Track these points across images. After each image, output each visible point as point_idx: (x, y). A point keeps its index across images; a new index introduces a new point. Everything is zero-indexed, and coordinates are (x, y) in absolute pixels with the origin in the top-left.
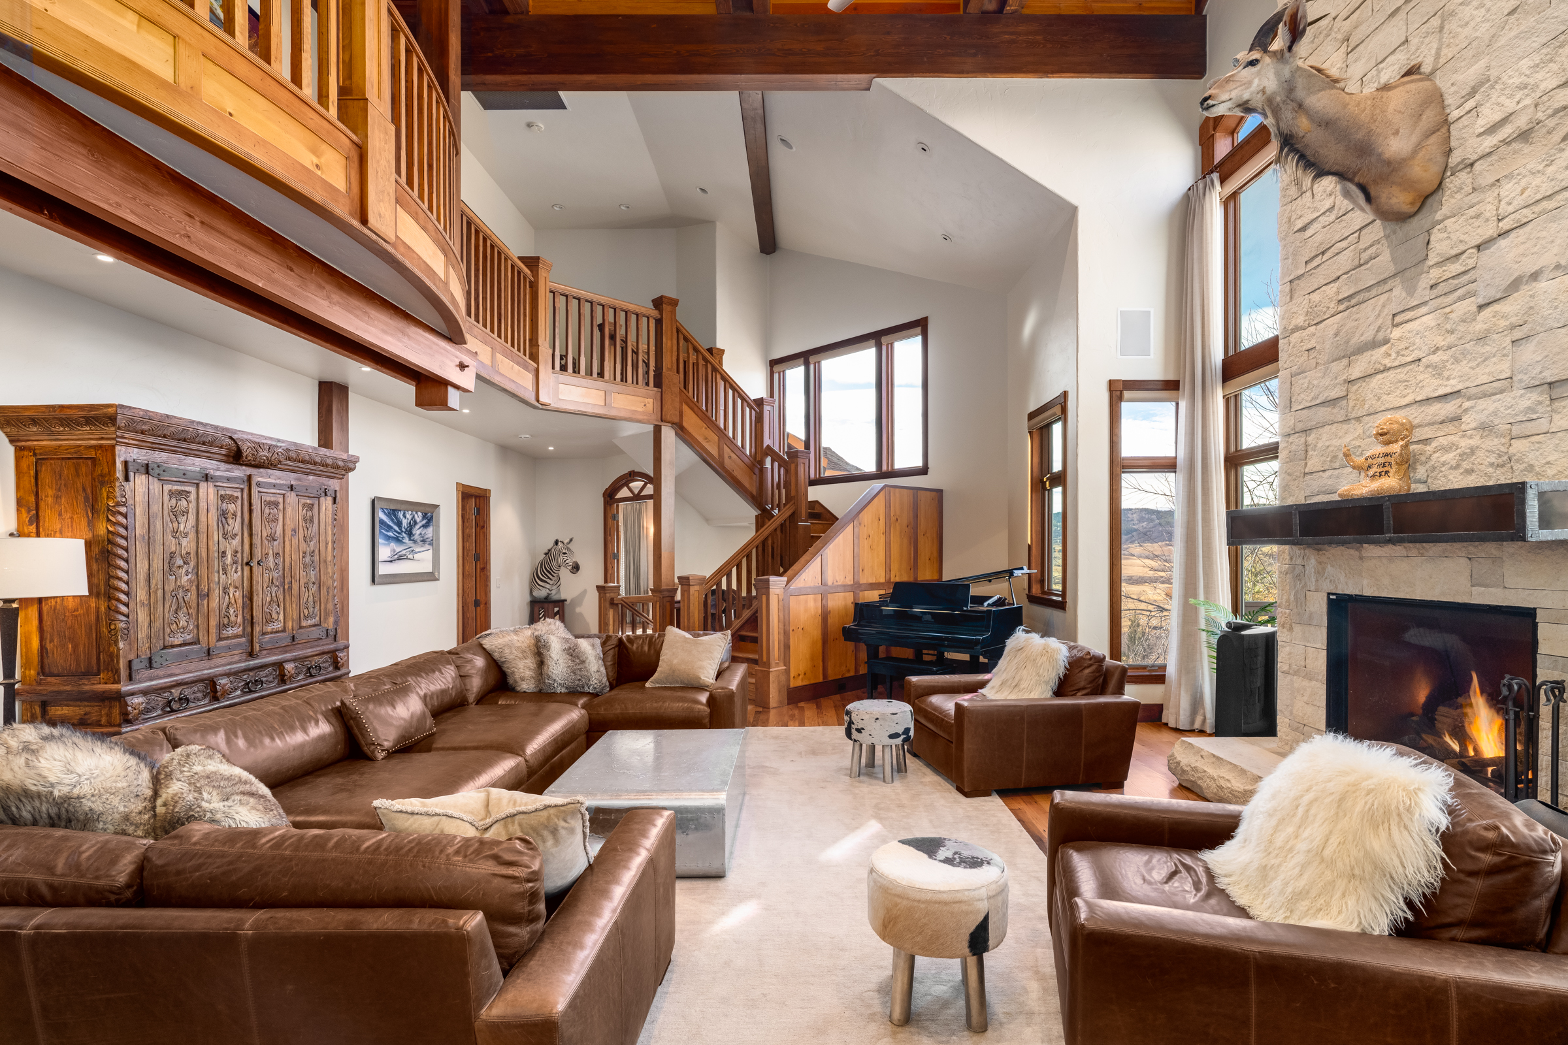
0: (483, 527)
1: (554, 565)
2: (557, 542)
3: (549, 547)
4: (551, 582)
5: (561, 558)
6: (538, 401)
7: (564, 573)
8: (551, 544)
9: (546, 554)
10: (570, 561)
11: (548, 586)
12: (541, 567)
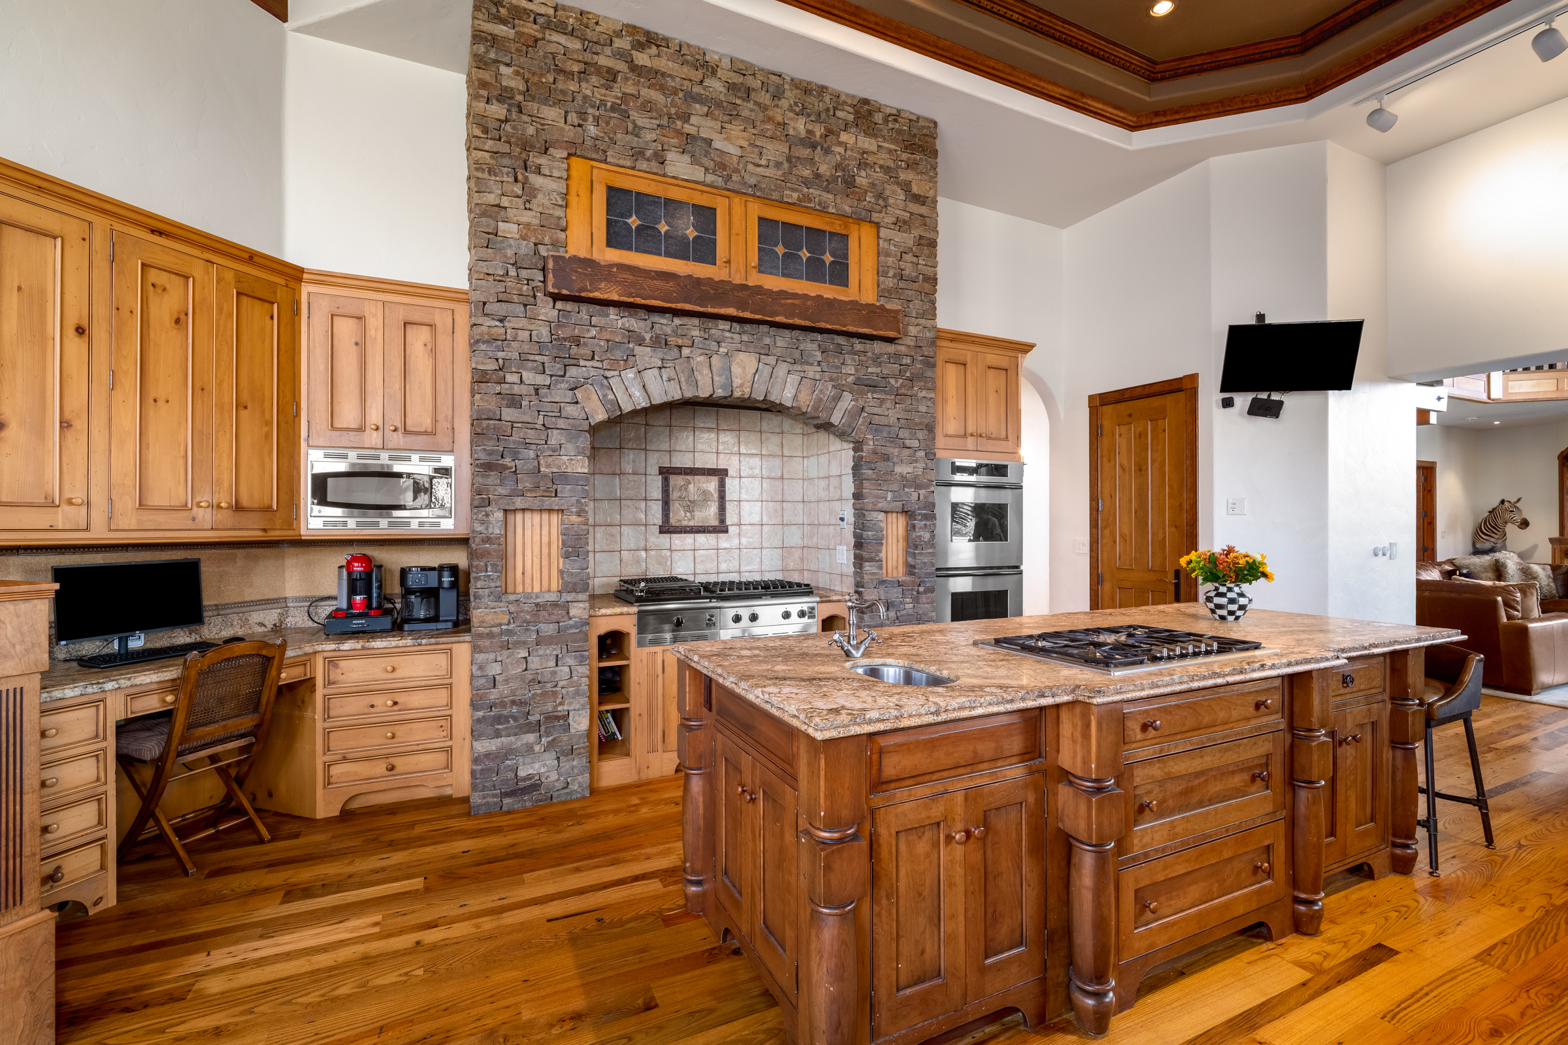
0: (1430, 491)
1: (1500, 521)
2: (1503, 502)
3: (1494, 506)
4: (1496, 537)
5: (1507, 516)
6: (1489, 398)
7: (1511, 530)
8: (1496, 503)
9: (1490, 512)
10: (1518, 518)
11: (1492, 540)
12: (1485, 523)
